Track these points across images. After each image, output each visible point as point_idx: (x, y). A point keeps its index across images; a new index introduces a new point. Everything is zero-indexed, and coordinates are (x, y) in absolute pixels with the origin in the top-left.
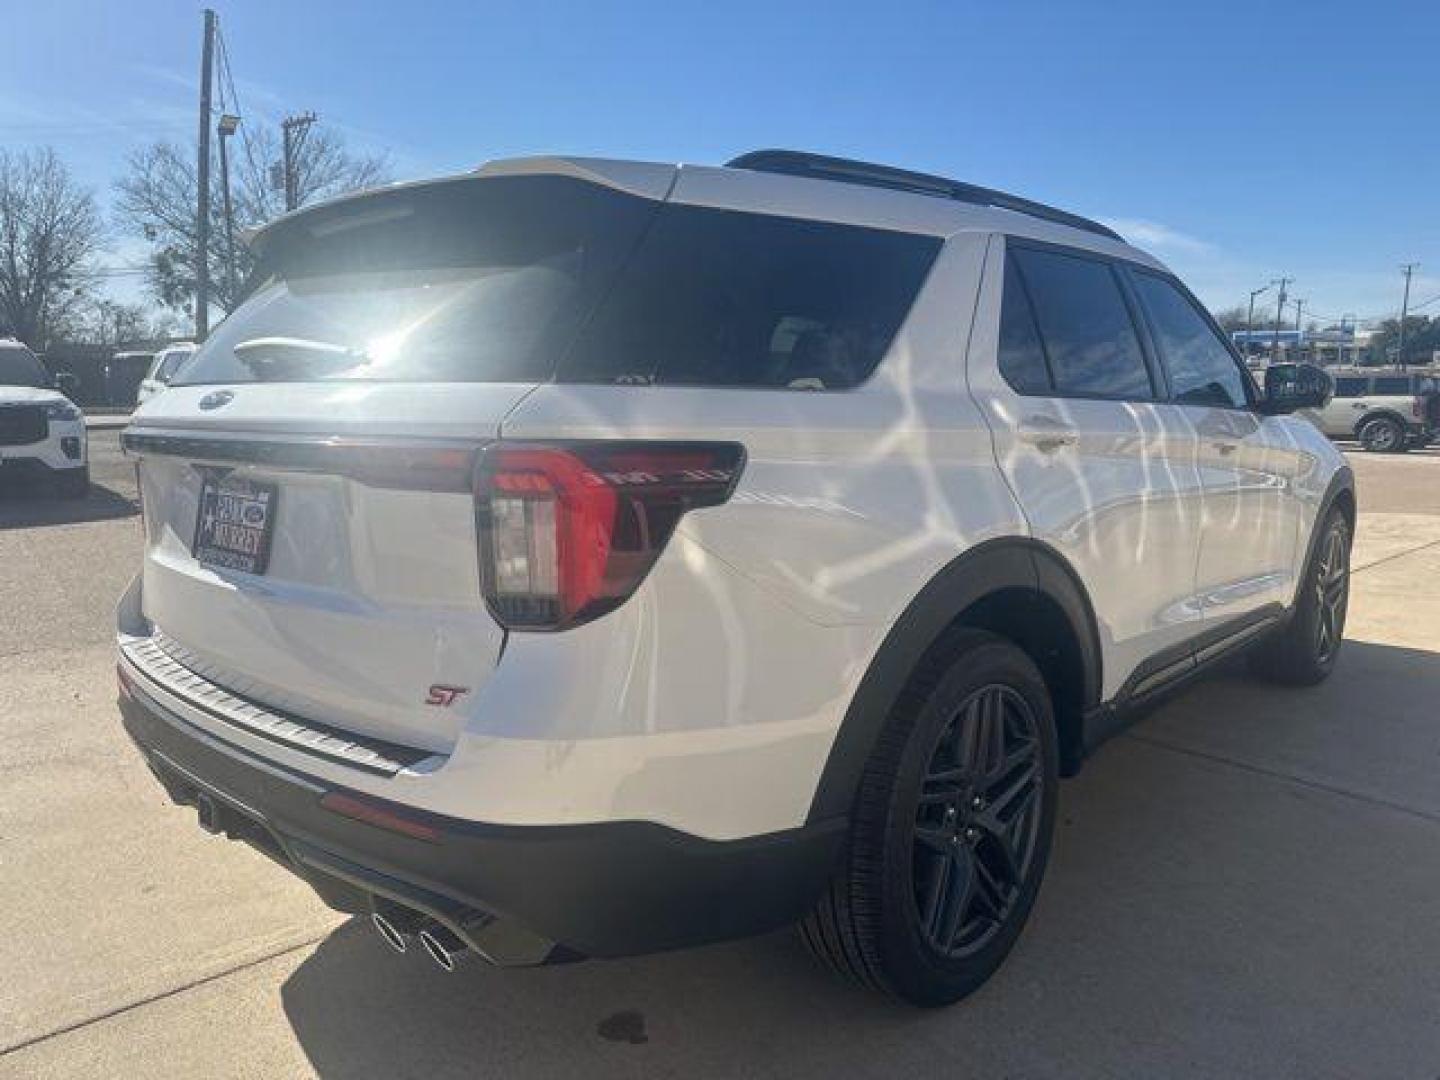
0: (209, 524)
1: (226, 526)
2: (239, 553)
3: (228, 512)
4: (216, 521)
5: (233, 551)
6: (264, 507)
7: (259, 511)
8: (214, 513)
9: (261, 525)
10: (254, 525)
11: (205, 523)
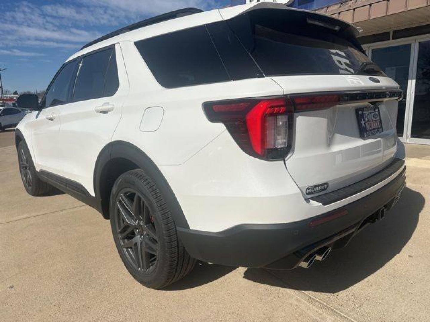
0: (363, 125)
1: (369, 123)
2: (377, 129)
3: (368, 118)
4: (365, 122)
5: (375, 129)
6: (377, 113)
7: (377, 115)
8: (364, 120)
9: (378, 118)
10: (376, 119)
11: (362, 125)
